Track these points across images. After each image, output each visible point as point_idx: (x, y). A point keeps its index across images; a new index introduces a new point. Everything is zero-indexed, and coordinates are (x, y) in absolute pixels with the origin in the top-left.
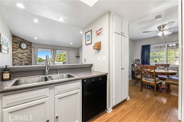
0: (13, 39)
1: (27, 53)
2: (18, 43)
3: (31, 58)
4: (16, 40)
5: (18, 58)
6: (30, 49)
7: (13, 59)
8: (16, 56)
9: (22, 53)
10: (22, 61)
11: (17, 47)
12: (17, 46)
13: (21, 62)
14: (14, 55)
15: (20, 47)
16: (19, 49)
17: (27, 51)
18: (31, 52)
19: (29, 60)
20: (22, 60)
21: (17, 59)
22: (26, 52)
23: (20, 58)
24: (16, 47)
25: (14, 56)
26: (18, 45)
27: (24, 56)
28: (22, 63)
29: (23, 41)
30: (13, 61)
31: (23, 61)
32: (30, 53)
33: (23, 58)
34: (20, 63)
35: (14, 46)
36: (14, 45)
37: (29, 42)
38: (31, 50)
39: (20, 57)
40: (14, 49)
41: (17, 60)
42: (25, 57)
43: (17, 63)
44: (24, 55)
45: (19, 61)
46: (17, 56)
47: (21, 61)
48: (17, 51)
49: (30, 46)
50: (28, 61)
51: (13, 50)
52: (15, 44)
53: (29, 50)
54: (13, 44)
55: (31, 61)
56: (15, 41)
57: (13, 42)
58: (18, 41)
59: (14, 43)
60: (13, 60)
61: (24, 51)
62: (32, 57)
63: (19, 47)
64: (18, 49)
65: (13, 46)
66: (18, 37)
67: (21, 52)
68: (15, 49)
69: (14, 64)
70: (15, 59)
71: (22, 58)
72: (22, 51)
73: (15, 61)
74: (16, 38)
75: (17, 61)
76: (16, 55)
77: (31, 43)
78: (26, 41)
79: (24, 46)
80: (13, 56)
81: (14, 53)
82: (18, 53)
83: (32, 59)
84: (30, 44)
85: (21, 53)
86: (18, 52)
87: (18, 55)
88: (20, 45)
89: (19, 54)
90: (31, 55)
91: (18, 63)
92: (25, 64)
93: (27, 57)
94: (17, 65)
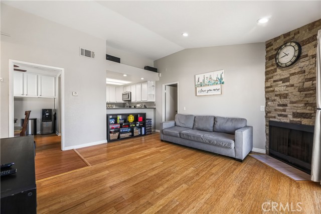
0: (267, 52)
2: (273, 57)
4: (272, 49)
7: (267, 99)
8: (271, 91)
9: (285, 80)
11: (272, 68)
12: (273, 65)
13: (281, 108)
15: (278, 66)
17: (301, 65)
20: (284, 101)
21: (273, 98)
22: (296, 71)
23: (281, 96)
26: (274, 61)
27: (292, 86)
28: (284, 110)
30: (267, 105)
31: (286, 105)
33: (287, 94)
34: (281, 110)
41: (273, 101)
42: (295, 91)
43: (273, 109)
44: (291, 82)
45: (279, 105)
46: (273, 91)
48: (272, 77)
52: (270, 63)
54: (266, 64)
56: (270, 54)
57: (266, 59)
58: (276, 50)
61: (292, 70)
64: (275, 71)
65: (266, 68)
66: (276, 39)
67: (282, 77)
68: (270, 75)
70: (269, 99)
71: (285, 96)
72: (285, 74)
73: (269, 103)
74: (272, 45)
75: (272, 104)
76: (272, 89)
79: (287, 54)
80: (266, 92)
81: (269, 84)
82: (275, 84)
86: (274, 82)
87: (276, 89)
89: (277, 85)
91: (276, 110)
92: (295, 115)
93: (300, 91)
94: (273, 115)
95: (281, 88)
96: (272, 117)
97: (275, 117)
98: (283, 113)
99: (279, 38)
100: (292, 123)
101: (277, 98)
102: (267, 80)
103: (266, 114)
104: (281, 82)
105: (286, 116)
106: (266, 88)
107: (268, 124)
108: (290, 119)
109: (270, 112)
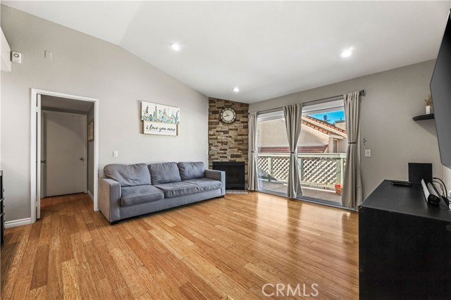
0: (210, 106)
1: (237, 130)
2: (217, 112)
3: (245, 142)
4: (215, 106)
5: (218, 142)
6: (245, 120)
7: (210, 144)
8: (215, 139)
9: (225, 132)
11: (216, 121)
12: (215, 119)
13: (223, 152)
14: (211, 137)
15: (221, 120)
16: (221, 124)
17: (236, 125)
18: (246, 127)
19: (241, 147)
20: (225, 147)
21: (216, 144)
22: (234, 128)
23: (222, 143)
25: (211, 139)
26: (217, 116)
27: (231, 137)
28: (225, 153)
29: (228, 104)
30: (210, 149)
31: (226, 150)
32: (244, 130)
36: (211, 117)
37: (242, 104)
38: (247, 122)
39: (221, 141)
40: (210, 126)
41: (215, 146)
42: (233, 141)
43: (216, 153)
44: (230, 134)
45: (220, 150)
46: (217, 139)
47: (223, 150)
48: (215, 128)
49: (242, 112)
50: (239, 149)
52: (213, 116)
53: (242, 122)
54: (209, 115)
55: (247, 150)
56: (213, 109)
57: (209, 112)
58: (218, 108)
59: (211, 113)
61: (231, 127)
62: (247, 139)
63: (219, 121)
64: (218, 123)
65: (209, 119)
66: (219, 100)
67: (223, 130)
68: (213, 126)
70: (212, 144)
71: (226, 143)
72: (226, 128)
73: (212, 148)
74: (215, 103)
75: (215, 149)
76: (215, 137)
77: (247, 105)
78: (234, 103)
79: (229, 115)
80: (209, 139)
81: (212, 133)
82: (217, 133)
83: (248, 144)
84: (242, 109)
86: (217, 131)
87: (219, 137)
88: (220, 116)
89: (219, 135)
90: (247, 135)
91: (218, 153)
92: (232, 156)
93: (235, 141)
94: (216, 157)
95: (222, 137)
96: (215, 159)
97: (217, 159)
98: (224, 155)
99: (221, 100)
100: (230, 162)
101: (219, 144)
102: (210, 129)
103: (210, 157)
104: (223, 133)
105: (226, 157)
106: (209, 135)
107: (212, 164)
108: (229, 159)
109: (213, 155)
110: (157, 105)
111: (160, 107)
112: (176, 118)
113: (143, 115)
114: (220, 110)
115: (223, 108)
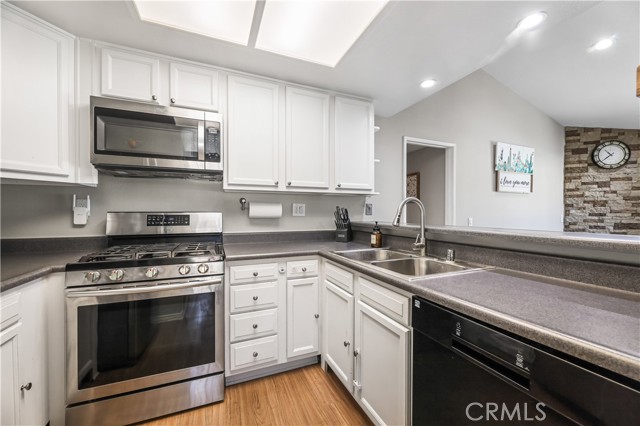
0: (567, 142)
1: (630, 179)
2: (585, 151)
4: (579, 141)
5: (585, 202)
7: (566, 205)
8: (578, 196)
9: (600, 185)
10: (601, 215)
11: (581, 165)
12: (580, 162)
13: (596, 218)
14: (569, 193)
15: (594, 164)
16: (592, 171)
17: (628, 171)
20: (601, 209)
21: (581, 205)
22: (622, 176)
23: (595, 203)
24: (578, 165)
25: (570, 196)
26: (585, 157)
27: (614, 192)
28: (602, 222)
29: (609, 135)
30: (567, 213)
31: (603, 215)
33: (606, 202)
34: (595, 221)
35: (569, 166)
36: (571, 159)
39: (592, 199)
40: (569, 175)
41: (579, 209)
42: (620, 199)
43: (580, 220)
44: (613, 188)
45: (590, 215)
46: (582, 196)
47: (596, 215)
48: (580, 177)
50: (635, 214)
51: (565, 178)
52: (575, 158)
54: (566, 157)
56: (575, 146)
57: (566, 150)
58: (585, 143)
59: (570, 153)
60: (566, 211)
61: (615, 175)
63: (589, 165)
64: (585, 170)
65: (565, 164)
66: (587, 130)
67: (597, 180)
68: (574, 175)
69: (570, 224)
70: (572, 205)
71: (604, 204)
72: (603, 177)
73: (573, 211)
74: (579, 135)
75: (579, 213)
76: (578, 193)
78: (623, 132)
79: (611, 155)
80: (565, 196)
81: (571, 186)
82: (584, 187)
85: (597, 183)
86: (583, 184)
87: (587, 194)
88: (592, 156)
89: (589, 189)
91: (585, 221)
92: (618, 226)
93: (626, 199)
94: (581, 228)
95: (595, 193)
96: (579, 230)
97: (584, 230)
98: (600, 224)
99: (592, 129)
101: (588, 205)
102: (567, 180)
103: (566, 227)
104: (596, 186)
105: (603, 228)
106: (567, 190)
108: (610, 230)
109: (575, 224)
110: (512, 146)
111: (516, 149)
112: (530, 165)
113: (497, 162)
114: (590, 148)
115: (597, 143)
